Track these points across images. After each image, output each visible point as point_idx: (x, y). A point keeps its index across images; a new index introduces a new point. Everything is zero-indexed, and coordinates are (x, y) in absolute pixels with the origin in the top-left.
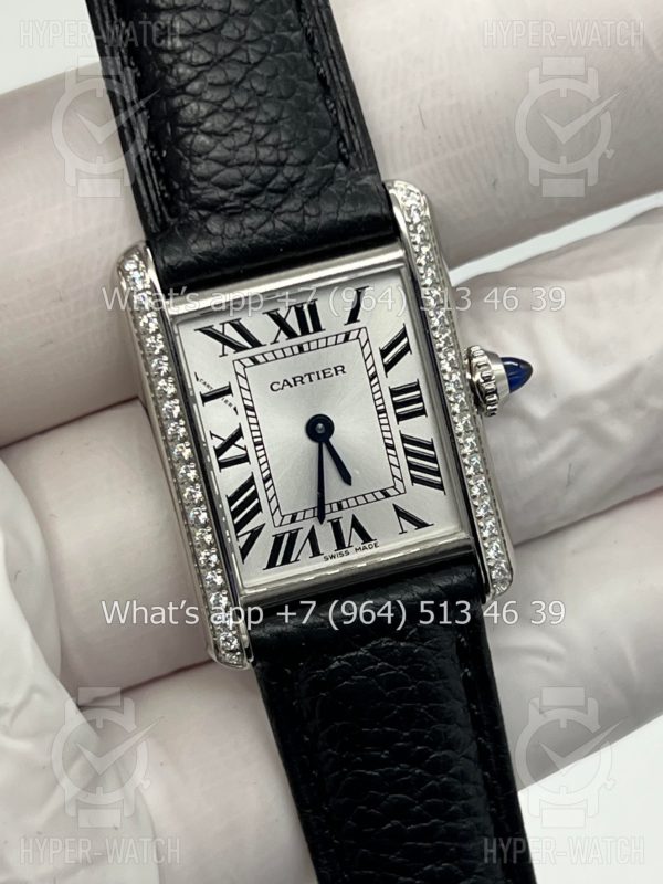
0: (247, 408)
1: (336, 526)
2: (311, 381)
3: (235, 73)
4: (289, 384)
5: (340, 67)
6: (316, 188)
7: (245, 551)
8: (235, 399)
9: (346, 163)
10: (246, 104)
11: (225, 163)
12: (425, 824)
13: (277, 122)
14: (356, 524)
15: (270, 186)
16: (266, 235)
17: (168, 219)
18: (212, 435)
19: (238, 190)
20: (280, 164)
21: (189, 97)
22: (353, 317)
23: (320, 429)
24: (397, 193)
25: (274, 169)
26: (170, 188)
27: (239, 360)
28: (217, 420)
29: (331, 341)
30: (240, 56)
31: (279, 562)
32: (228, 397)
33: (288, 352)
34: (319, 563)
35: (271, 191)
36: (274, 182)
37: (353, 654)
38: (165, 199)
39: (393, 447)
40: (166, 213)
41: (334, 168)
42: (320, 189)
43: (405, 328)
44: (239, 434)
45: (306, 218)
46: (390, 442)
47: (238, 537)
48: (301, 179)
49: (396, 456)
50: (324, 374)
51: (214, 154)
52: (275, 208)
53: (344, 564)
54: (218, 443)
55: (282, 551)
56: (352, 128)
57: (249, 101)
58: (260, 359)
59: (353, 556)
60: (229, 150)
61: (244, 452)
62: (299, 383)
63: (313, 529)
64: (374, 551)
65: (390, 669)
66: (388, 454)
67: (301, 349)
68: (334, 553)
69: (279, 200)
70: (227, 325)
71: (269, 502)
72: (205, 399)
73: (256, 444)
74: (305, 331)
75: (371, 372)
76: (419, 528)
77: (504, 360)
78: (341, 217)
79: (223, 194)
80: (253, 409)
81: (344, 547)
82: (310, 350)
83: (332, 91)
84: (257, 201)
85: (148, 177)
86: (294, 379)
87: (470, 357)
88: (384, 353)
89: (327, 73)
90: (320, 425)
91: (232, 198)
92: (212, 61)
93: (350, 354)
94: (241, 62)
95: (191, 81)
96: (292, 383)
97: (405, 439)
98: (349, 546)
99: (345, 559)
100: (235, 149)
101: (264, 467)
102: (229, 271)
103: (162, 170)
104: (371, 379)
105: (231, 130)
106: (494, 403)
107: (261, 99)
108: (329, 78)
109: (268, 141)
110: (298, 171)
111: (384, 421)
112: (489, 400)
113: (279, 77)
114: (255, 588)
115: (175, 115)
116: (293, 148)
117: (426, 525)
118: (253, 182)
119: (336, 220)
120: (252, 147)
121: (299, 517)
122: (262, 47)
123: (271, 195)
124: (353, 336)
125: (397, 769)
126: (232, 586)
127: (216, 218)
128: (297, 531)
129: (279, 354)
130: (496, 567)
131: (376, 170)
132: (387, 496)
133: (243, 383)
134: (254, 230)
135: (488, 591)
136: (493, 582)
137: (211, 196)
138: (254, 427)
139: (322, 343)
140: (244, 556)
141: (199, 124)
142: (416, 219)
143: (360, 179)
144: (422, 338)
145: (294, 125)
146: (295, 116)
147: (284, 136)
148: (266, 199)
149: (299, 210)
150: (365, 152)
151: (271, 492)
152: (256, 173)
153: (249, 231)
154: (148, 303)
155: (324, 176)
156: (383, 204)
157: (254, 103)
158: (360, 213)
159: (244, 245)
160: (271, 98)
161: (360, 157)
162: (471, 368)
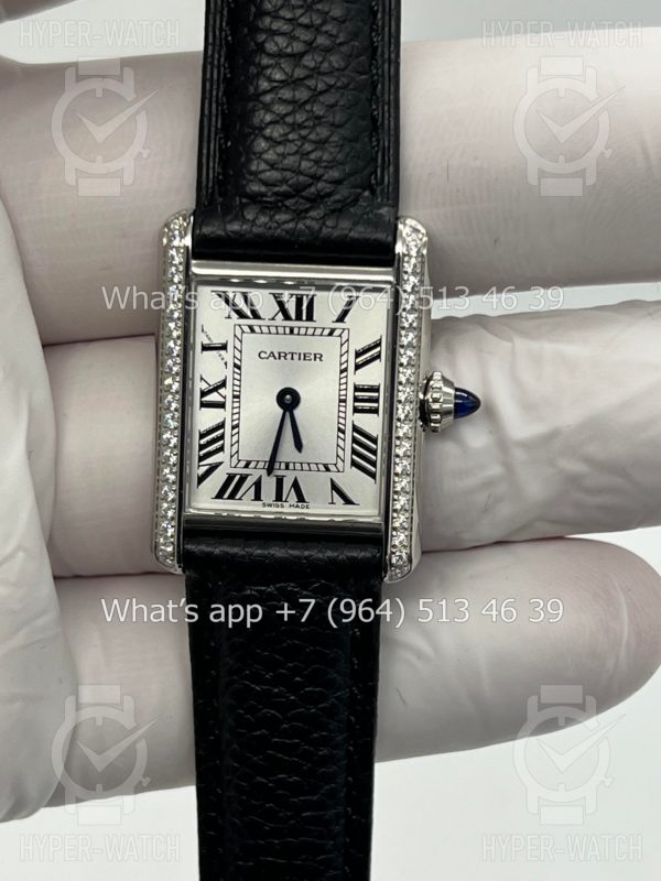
0: (235, 365)
1: (280, 482)
2: (292, 359)
3: (302, 95)
4: (274, 356)
5: (392, 114)
6: (340, 205)
7: (201, 479)
8: (228, 355)
9: (373, 192)
10: (303, 122)
11: (272, 166)
12: (288, 741)
13: (324, 143)
14: (296, 485)
15: (304, 194)
16: (287, 232)
17: (217, 196)
18: (202, 379)
19: (276, 189)
20: (316, 178)
21: (261, 106)
22: (341, 319)
23: (288, 400)
24: (405, 228)
25: (310, 181)
26: (225, 173)
27: (240, 325)
28: (209, 368)
29: (318, 332)
30: (311, 83)
31: (226, 496)
32: (222, 352)
33: (281, 330)
34: (257, 507)
35: (303, 197)
36: (307, 191)
37: (263, 588)
38: (219, 181)
39: (343, 432)
40: (216, 192)
41: (361, 194)
42: (343, 207)
43: (381, 340)
44: (223, 384)
45: (324, 228)
46: (342, 427)
47: (199, 466)
48: (329, 195)
49: (344, 440)
50: (305, 357)
51: (265, 156)
52: (301, 212)
53: (277, 513)
54: (204, 386)
55: (231, 488)
56: (386, 165)
57: (306, 120)
58: (257, 329)
59: (286, 509)
60: (278, 155)
61: (223, 400)
62: (282, 358)
63: (260, 478)
64: (305, 511)
66: (338, 437)
67: (292, 332)
68: (271, 502)
69: (308, 206)
70: (238, 295)
71: (232, 446)
72: (205, 348)
73: (234, 397)
74: (299, 317)
75: (343, 367)
76: (346, 504)
77: (457, 390)
78: (352, 234)
79: (263, 189)
80: (239, 368)
81: (281, 500)
82: (298, 334)
83: (380, 131)
84: (288, 203)
85: (211, 159)
86: (279, 354)
87: (429, 379)
88: (358, 354)
89: (380, 115)
90: (288, 397)
91: (269, 194)
92: (286, 80)
93: (330, 347)
94: (309, 88)
95: (265, 92)
96: (277, 356)
97: (355, 429)
98: (286, 501)
99: (279, 510)
100: (283, 156)
101: (236, 417)
102: (250, 252)
103: (224, 157)
104: (342, 372)
105: (285, 141)
106: (436, 421)
107: (317, 122)
108: (380, 119)
109: (313, 156)
110: (328, 188)
111: (342, 409)
112: (433, 417)
113: (337, 108)
114: (199, 509)
115: (246, 116)
116: (331, 168)
117: (352, 503)
118: (290, 186)
119: (347, 236)
120: (297, 157)
121: (252, 465)
122: (331, 81)
123: (301, 201)
124: (337, 333)
125: (276, 690)
126: (181, 502)
127: (254, 207)
128: (247, 476)
129: (273, 330)
130: (398, 554)
131: (396, 205)
132: (328, 470)
133: (238, 344)
134: (279, 224)
135: (386, 573)
136: (392, 565)
137: (253, 188)
138: (237, 383)
139: (310, 331)
140: (199, 483)
141: (261, 129)
142: (414, 253)
143: (379, 208)
144: (390, 352)
145: (338, 149)
146: (341, 142)
147: (326, 156)
148: (296, 203)
149: (320, 218)
150: (391, 187)
151: (235, 439)
152: (295, 179)
153: (275, 225)
154: (179, 259)
155: (349, 197)
156: (391, 234)
157: (310, 123)
158: (369, 236)
159: (267, 234)
160: (325, 123)
161: (386, 189)
162: (427, 388)
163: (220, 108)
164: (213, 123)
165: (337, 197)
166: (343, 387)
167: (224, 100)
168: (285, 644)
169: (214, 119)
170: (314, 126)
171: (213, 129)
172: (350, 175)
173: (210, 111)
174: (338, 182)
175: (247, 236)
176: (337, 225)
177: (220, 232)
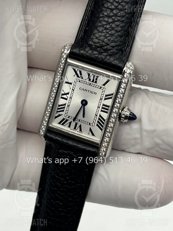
0: (73, 89)
1: (76, 124)
2: (88, 92)
3: (110, 20)
7: (56, 117)
8: (71, 86)
9: (122, 52)
10: (108, 28)
13: (112, 35)
14: (80, 126)
16: (95, 57)
18: (63, 90)
19: (96, 44)
20: (107, 44)
21: (98, 20)
22: (104, 85)
23: (84, 103)
24: (128, 64)
25: (106, 45)
28: (66, 88)
29: (97, 87)
30: (113, 18)
31: (61, 124)
33: (87, 83)
34: (68, 129)
35: (102, 49)
36: (104, 47)
37: (64, 151)
38: (82, 38)
39: (97, 116)
40: (80, 41)
41: (119, 52)
42: (112, 54)
43: (113, 93)
44: (68, 94)
45: (106, 59)
46: (97, 114)
47: (56, 114)
48: (110, 50)
50: (92, 92)
51: (96, 35)
52: (101, 53)
53: (73, 133)
54: (63, 93)
55: (63, 122)
56: (128, 46)
57: (109, 28)
58: (81, 81)
59: (76, 132)
60: (99, 35)
61: (67, 98)
62: (86, 91)
63: (71, 122)
64: (81, 134)
66: (95, 117)
67: (90, 85)
68: (73, 129)
69: (103, 51)
70: (78, 70)
71: (66, 111)
72: (66, 82)
73: (70, 98)
75: (101, 98)
76: (92, 135)
77: (131, 113)
78: (113, 62)
79: (93, 43)
80: (74, 90)
81: (75, 129)
82: (92, 86)
83: (129, 36)
84: (98, 49)
85: (82, 31)
86: (85, 90)
87: (124, 108)
88: (106, 96)
89: (131, 32)
91: (94, 45)
92: (107, 15)
93: (99, 92)
94: (112, 19)
95: (101, 17)
96: (84, 90)
97: (100, 116)
100: (100, 36)
101: (69, 103)
102: (84, 60)
103: (85, 32)
105: (102, 32)
106: (122, 120)
107: (112, 29)
108: (130, 33)
109: (108, 38)
110: (110, 48)
111: (98, 109)
113: (119, 27)
114: (53, 125)
115: (94, 22)
116: (112, 42)
117: (94, 136)
118: (100, 45)
119: (111, 62)
120: (104, 37)
121: (70, 117)
122: (119, 18)
124: (102, 88)
125: (61, 179)
126: (48, 122)
127: (88, 48)
128: (68, 120)
129: (85, 83)
130: (102, 153)
131: (128, 57)
132: (90, 125)
133: (75, 84)
136: (100, 155)
137: (90, 43)
138: (72, 94)
139: (95, 86)
141: (97, 27)
142: (128, 72)
143: (123, 57)
144: (115, 98)
145: (116, 38)
146: (117, 36)
147: (112, 39)
148: (100, 50)
149: (105, 56)
150: (128, 52)
151: (68, 109)
152: (101, 43)
153: (93, 54)
154: (65, 56)
155: (115, 52)
156: (123, 65)
157: (110, 29)
158: (117, 64)
159: (90, 56)
160: (114, 30)
161: (126, 53)
162: (123, 110)
163: (88, 18)
164: (85, 22)
165: (112, 51)
166: (100, 103)
167: (90, 16)
168: (66, 168)
169: (86, 20)
170: (111, 30)
171: (84, 23)
172: (117, 46)
173: (85, 18)
174: (113, 47)
175: (84, 55)
176: (109, 59)
177: (78, 52)
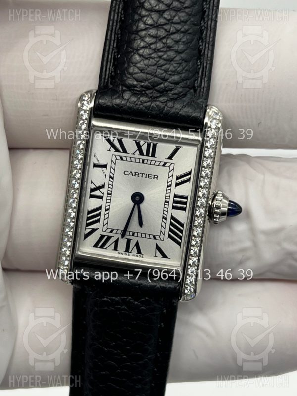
0: (110, 177)
1: (129, 241)
2: (142, 177)
3: (162, 33)
4: (132, 174)
5: (210, 49)
6: (175, 96)
7: (86, 236)
8: (107, 171)
9: (195, 90)
10: (161, 48)
11: (142, 71)
13: (171, 61)
14: (137, 245)
15: (157, 88)
16: (146, 107)
17: (110, 85)
18: (92, 182)
19: (142, 84)
20: (165, 80)
21: (139, 37)
22: (170, 158)
23: (138, 199)
24: (211, 112)
25: (162, 81)
26: (116, 74)
27: (115, 155)
28: (96, 177)
29: (157, 163)
30: (166, 27)
31: (99, 246)
32: (104, 169)
33: (137, 160)
34: (115, 254)
35: (156, 90)
36: (159, 86)
37: (114, 298)
38: (112, 76)
39: (166, 219)
40: (110, 82)
41: (188, 91)
42: (178, 97)
43: (191, 171)
44: (103, 186)
45: (166, 107)
46: (166, 216)
47: (86, 229)
48: (171, 90)
49: (166, 223)
50: (149, 176)
51: (138, 65)
52: (155, 98)
53: (126, 259)
54: (93, 186)
55: (101, 243)
56: (204, 77)
57: (162, 48)
58: (124, 159)
59: (130, 257)
60: (146, 66)
61: (102, 195)
62: (136, 176)
63: (118, 239)
64: (140, 259)
65: (127, 311)
66: (163, 221)
67: (143, 162)
68: (123, 253)
69: (159, 95)
71: (105, 220)
72: (95, 166)
73: (108, 194)
74: (148, 155)
75: (169, 184)
76: (163, 257)
77: (230, 201)
78: (181, 113)
79: (135, 83)
80: (113, 178)
81: (128, 252)
82: (147, 164)
83: (202, 58)
84: (147, 92)
85: (109, 63)
86: (135, 173)
87: (215, 195)
88: (178, 178)
89: (204, 49)
90: (137, 197)
91: (138, 86)
92: (154, 25)
93: (163, 172)
94: (166, 30)
95: (142, 30)
96: (134, 174)
97: (172, 218)
98: (131, 253)
99: (127, 257)
100: (148, 66)
101: (108, 204)
102: (125, 116)
103: (116, 63)
104: (168, 187)
105: (149, 57)
106: (216, 218)
107: (168, 49)
108: (203, 51)
109: (163, 68)
110: (171, 86)
111: (166, 206)
112: (215, 216)
113: (180, 43)
114: (83, 253)
115: (130, 42)
116: (173, 75)
117: (167, 258)
118: (150, 83)
119: (178, 113)
120: (155, 67)
121: (114, 231)
122: (179, 27)
123: (155, 91)
124: (168, 165)
125: (116, 352)
126: (74, 248)
127: (128, 92)
128: (111, 237)
129: (133, 160)
130: (189, 288)
131: (207, 98)
132: (155, 238)
133: (113, 166)
134: (142, 103)
135: (181, 297)
136: (185, 294)
137: (129, 82)
138: (110, 186)
139: (153, 163)
140: (85, 238)
141: (137, 50)
142: (214, 127)
143: (197, 100)
144: (195, 178)
145: (178, 65)
146: (180, 62)
147: (171, 68)
148: (152, 92)
149: (165, 102)
150: (205, 89)
151: (107, 216)
152: (153, 79)
153: (139, 103)
154: (85, 116)
155: (182, 92)
156: (203, 114)
157: (165, 49)
158: (190, 115)
159: (135, 108)
160: (173, 50)
161: (202, 90)
162: (214, 199)
163: (116, 36)
165: (176, 91)
166: (168, 194)
167: (119, 32)
168: (123, 329)
169: (112, 42)
170: (166, 52)
171: (111, 47)
172: (183, 80)
173: (111, 37)
174: (176, 83)
175: (124, 108)
176: (173, 107)
177: (109, 104)
